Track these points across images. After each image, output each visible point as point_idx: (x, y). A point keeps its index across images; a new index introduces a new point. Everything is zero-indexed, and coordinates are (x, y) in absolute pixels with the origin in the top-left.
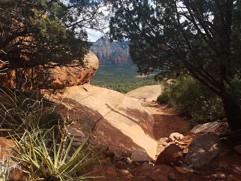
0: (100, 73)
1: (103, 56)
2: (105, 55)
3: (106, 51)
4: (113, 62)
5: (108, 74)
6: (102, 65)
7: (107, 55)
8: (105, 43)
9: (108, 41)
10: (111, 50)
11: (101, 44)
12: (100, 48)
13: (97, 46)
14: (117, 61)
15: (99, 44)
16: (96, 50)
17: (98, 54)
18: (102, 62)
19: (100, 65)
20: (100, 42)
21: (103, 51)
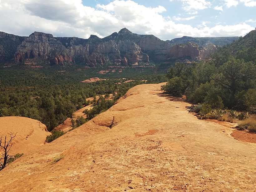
0: (33, 76)
1: (39, 54)
2: (42, 54)
3: (43, 48)
4: (53, 63)
5: (45, 77)
6: (38, 65)
7: (44, 53)
8: (42, 38)
9: (45, 36)
10: (49, 47)
11: (36, 40)
12: (35, 44)
14: (59, 61)
15: (33, 40)
16: (29, 47)
17: (32, 51)
18: (38, 62)
19: (35, 65)
20: (35, 37)
21: (38, 48)
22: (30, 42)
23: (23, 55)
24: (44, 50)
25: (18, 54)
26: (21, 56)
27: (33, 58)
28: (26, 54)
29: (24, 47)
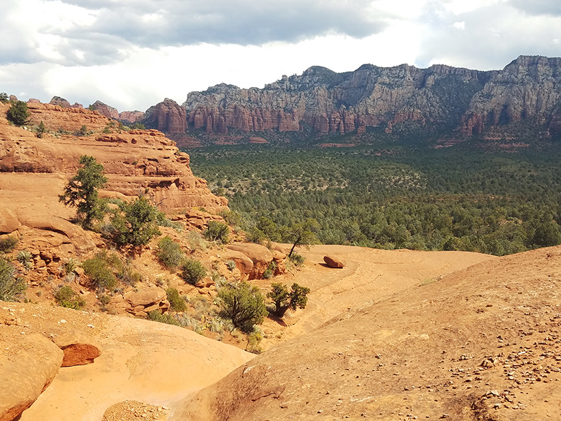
0: (503, 169)
1: (524, 114)
2: (531, 112)
3: (535, 98)
5: (532, 173)
6: (515, 141)
7: (538, 108)
8: (536, 71)
9: (546, 64)
10: (553, 93)
11: (520, 76)
12: (515, 88)
13: (507, 83)
15: (513, 77)
16: (499, 95)
17: (506, 106)
18: (519, 134)
19: (511, 142)
20: (518, 70)
21: (524, 98)
22: (505, 83)
23: (483, 117)
24: (537, 101)
25: (471, 116)
26: (478, 121)
27: (507, 123)
28: (491, 114)
29: (489, 96)
